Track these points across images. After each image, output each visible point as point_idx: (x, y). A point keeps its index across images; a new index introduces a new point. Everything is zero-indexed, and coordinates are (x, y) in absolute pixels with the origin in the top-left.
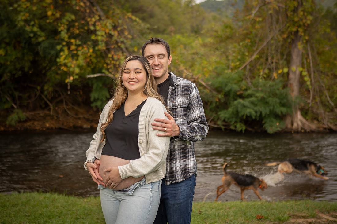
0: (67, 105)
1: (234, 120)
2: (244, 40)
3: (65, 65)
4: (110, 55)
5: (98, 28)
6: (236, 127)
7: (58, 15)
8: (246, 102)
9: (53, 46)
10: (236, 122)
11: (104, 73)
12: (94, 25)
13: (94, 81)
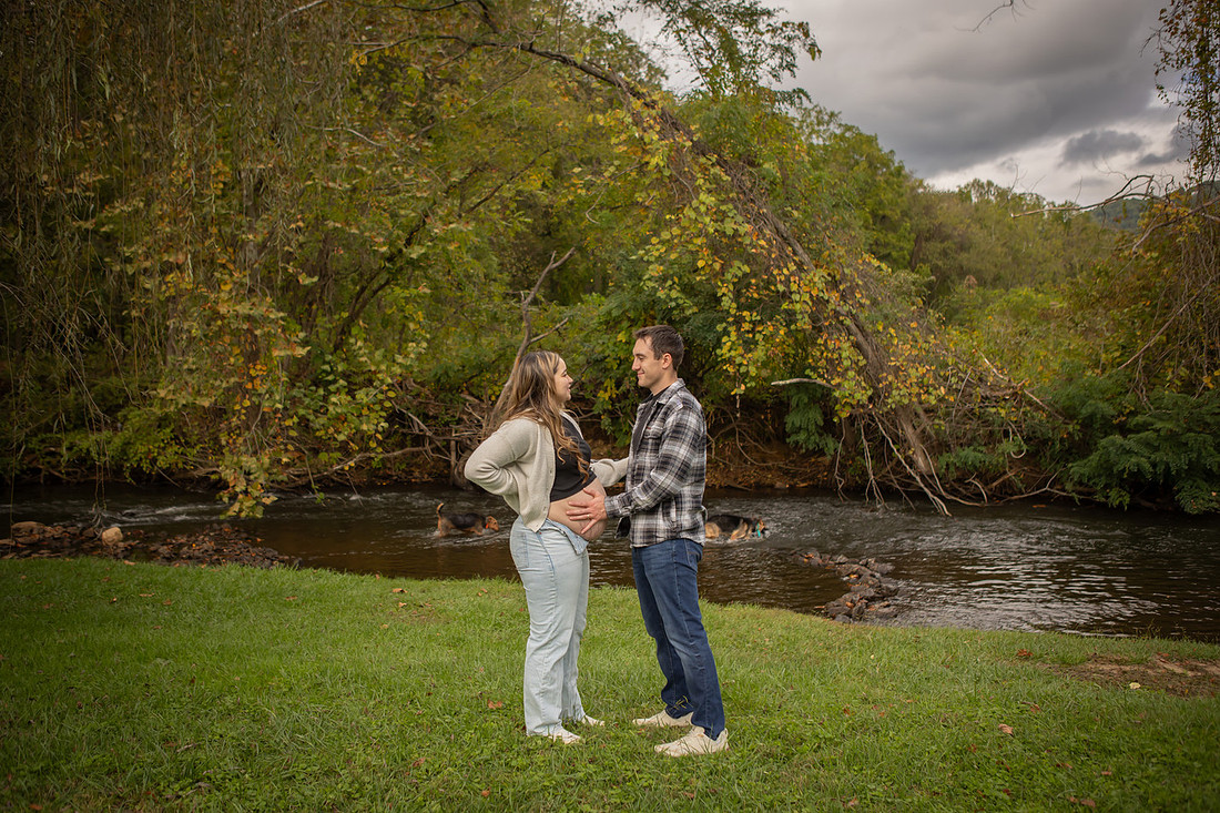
0: (742, 440)
1: (1103, 481)
2: (1135, 301)
3: (730, 361)
4: (820, 341)
5: (794, 287)
6: (1107, 497)
7: (717, 266)
8: (1131, 442)
9: (711, 326)
10: (1107, 486)
11: (809, 377)
12: (787, 282)
13: (793, 391)
